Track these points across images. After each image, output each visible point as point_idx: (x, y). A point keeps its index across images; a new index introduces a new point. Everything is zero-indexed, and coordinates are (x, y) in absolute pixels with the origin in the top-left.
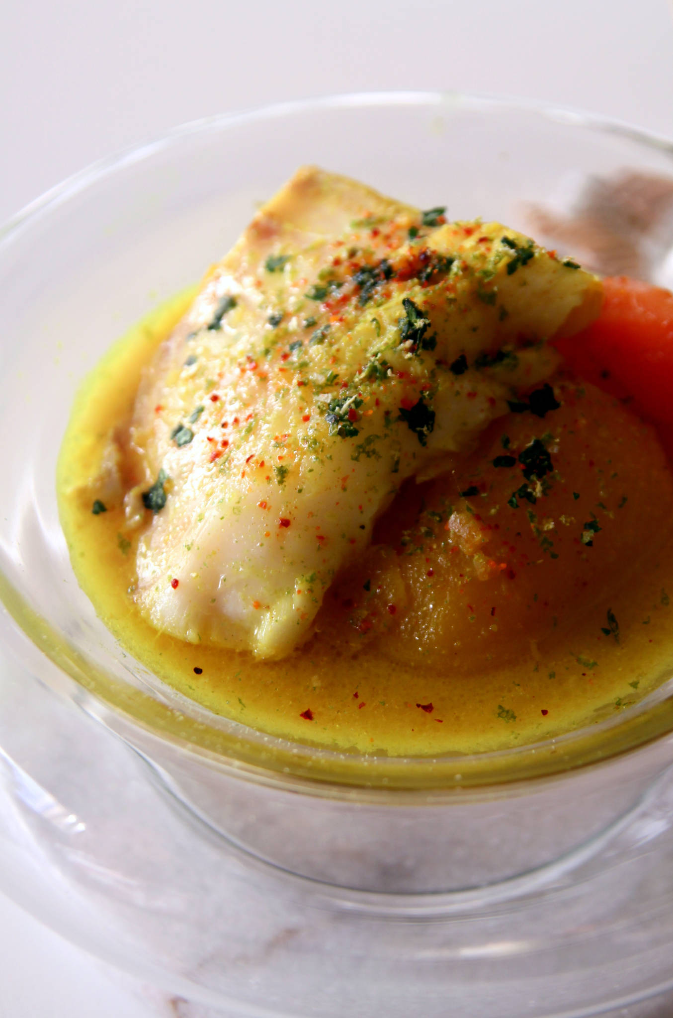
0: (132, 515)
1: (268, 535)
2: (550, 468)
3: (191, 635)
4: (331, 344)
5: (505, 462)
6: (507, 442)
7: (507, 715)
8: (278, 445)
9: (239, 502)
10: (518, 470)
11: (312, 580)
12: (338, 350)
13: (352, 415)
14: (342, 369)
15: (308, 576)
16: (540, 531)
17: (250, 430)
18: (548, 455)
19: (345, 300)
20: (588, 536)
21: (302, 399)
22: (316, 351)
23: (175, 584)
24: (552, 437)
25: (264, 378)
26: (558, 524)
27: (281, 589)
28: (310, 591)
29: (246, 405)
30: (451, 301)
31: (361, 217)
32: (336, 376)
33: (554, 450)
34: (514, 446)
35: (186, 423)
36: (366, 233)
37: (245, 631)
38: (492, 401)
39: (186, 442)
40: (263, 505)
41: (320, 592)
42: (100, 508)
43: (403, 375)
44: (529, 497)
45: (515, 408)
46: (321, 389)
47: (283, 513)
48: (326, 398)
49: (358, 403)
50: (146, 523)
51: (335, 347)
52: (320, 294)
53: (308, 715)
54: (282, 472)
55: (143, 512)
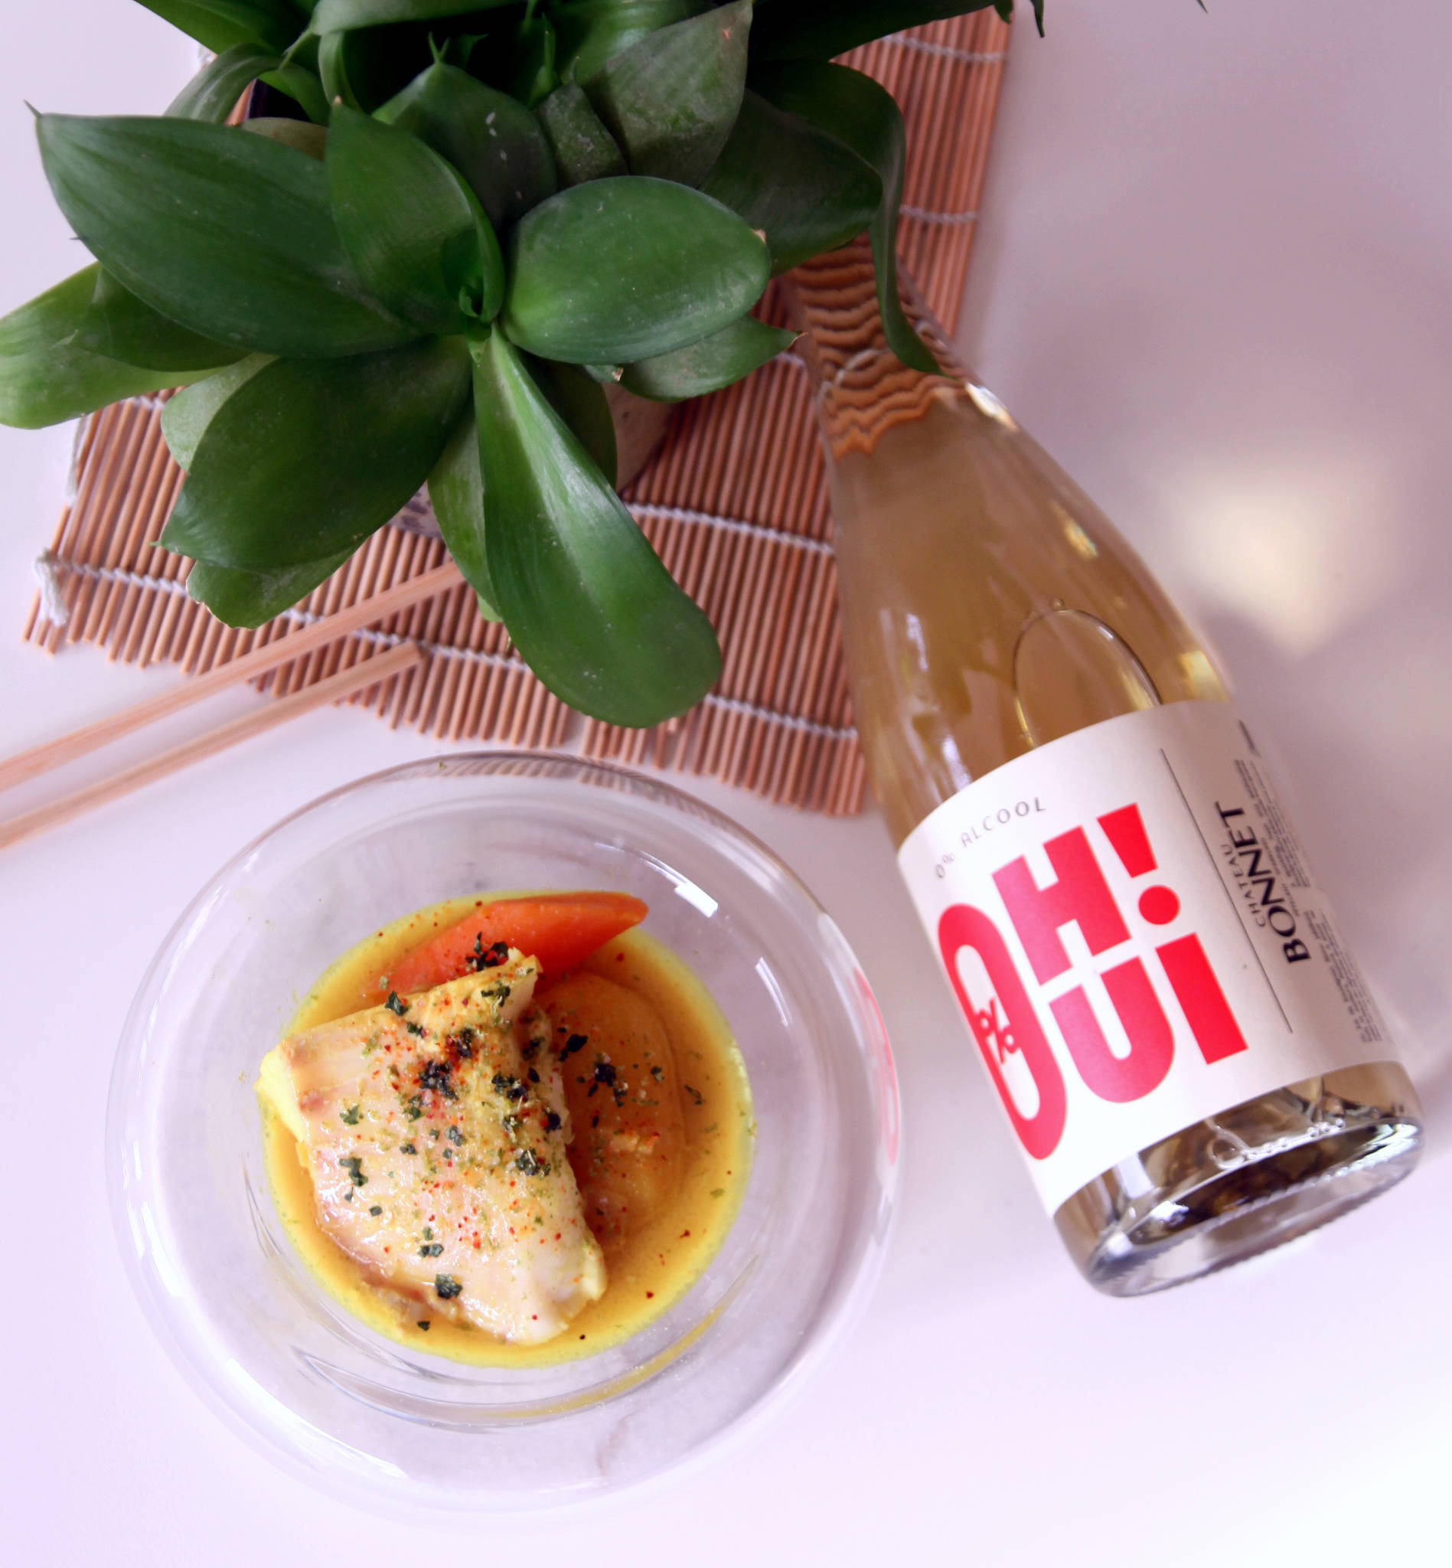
0: (449, 1310)
1: (556, 1249)
2: (614, 1068)
3: (565, 1326)
4: (472, 1136)
5: (593, 1090)
6: (582, 1080)
7: (717, 1193)
8: (516, 1211)
9: (529, 1253)
10: (602, 1086)
11: (588, 1241)
12: (482, 1136)
13: (540, 1161)
14: (499, 1143)
15: (585, 1243)
16: (643, 1101)
17: (485, 1217)
18: (608, 1065)
19: (435, 1104)
20: (659, 1076)
21: (497, 1177)
22: (468, 1149)
23: (535, 1318)
24: (599, 1055)
25: (451, 1185)
26: (644, 1088)
27: (580, 1263)
28: (594, 1247)
29: (461, 1206)
30: (501, 1054)
31: (363, 1045)
32: (501, 1150)
33: (607, 1059)
34: (587, 1077)
35: (426, 1243)
36: (380, 1052)
37: (577, 1296)
38: (555, 1070)
39: (440, 1252)
40: (542, 1242)
41: (593, 1241)
42: (424, 1325)
43: (526, 1113)
44: (623, 1093)
45: (563, 1057)
46: (503, 1164)
47: (554, 1233)
48: (512, 1165)
49: (533, 1152)
50: (460, 1306)
51: (478, 1135)
52: (416, 1114)
53: (650, 1295)
54: (538, 1220)
55: (449, 1303)
